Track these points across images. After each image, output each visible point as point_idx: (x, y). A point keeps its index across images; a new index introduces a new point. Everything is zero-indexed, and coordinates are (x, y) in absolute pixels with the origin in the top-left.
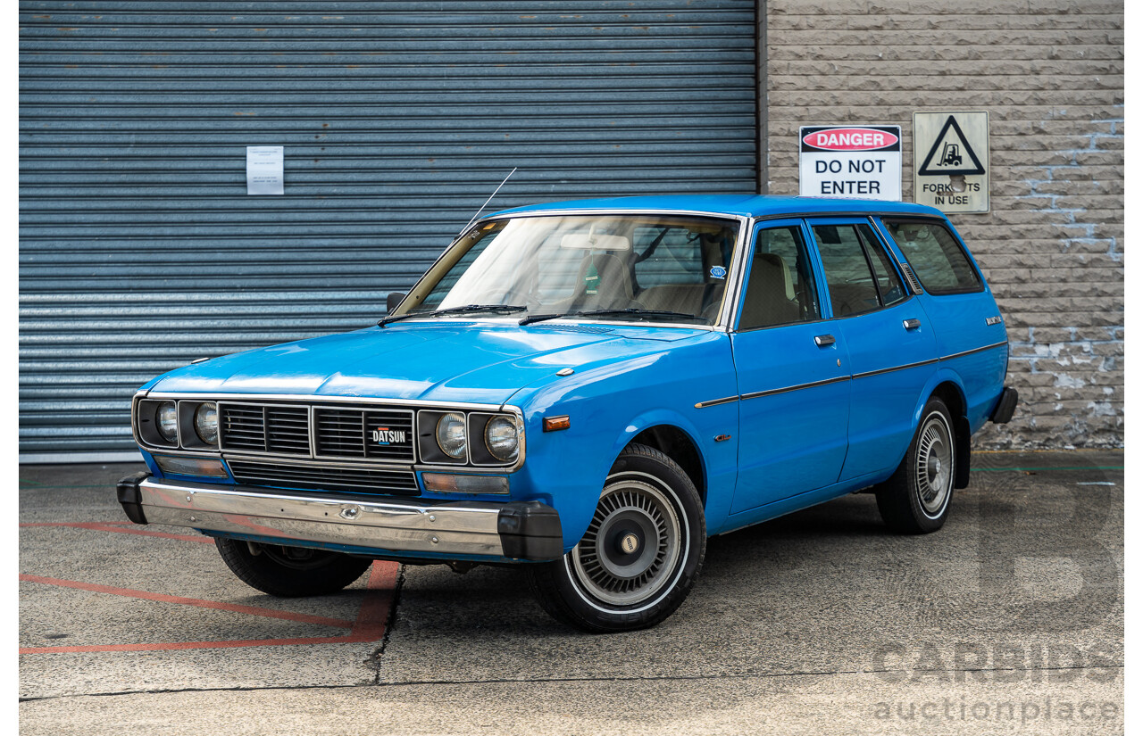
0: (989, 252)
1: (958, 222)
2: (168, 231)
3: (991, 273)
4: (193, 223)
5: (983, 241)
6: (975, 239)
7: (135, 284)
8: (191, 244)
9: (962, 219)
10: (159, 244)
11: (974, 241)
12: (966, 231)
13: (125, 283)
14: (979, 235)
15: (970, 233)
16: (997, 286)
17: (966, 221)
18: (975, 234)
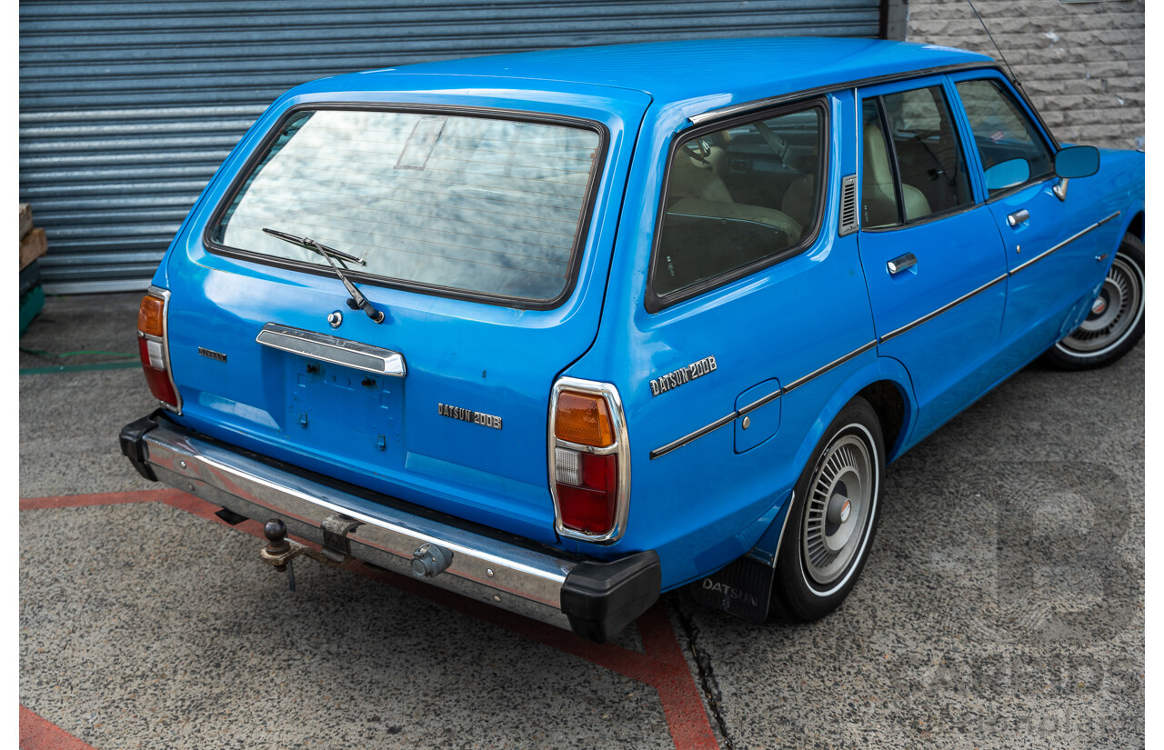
0: (1129, 41)
1: (1101, 9)
2: (256, 35)
3: (1129, 65)
4: (282, 26)
5: (1125, 31)
6: (1117, 28)
7: (225, 95)
8: (282, 49)
9: (1106, 7)
10: (247, 50)
11: (1116, 31)
12: (1109, 20)
13: (213, 95)
14: (1122, 25)
15: (1112, 22)
16: (1132, 79)
17: (1110, 9)
18: (1117, 23)
